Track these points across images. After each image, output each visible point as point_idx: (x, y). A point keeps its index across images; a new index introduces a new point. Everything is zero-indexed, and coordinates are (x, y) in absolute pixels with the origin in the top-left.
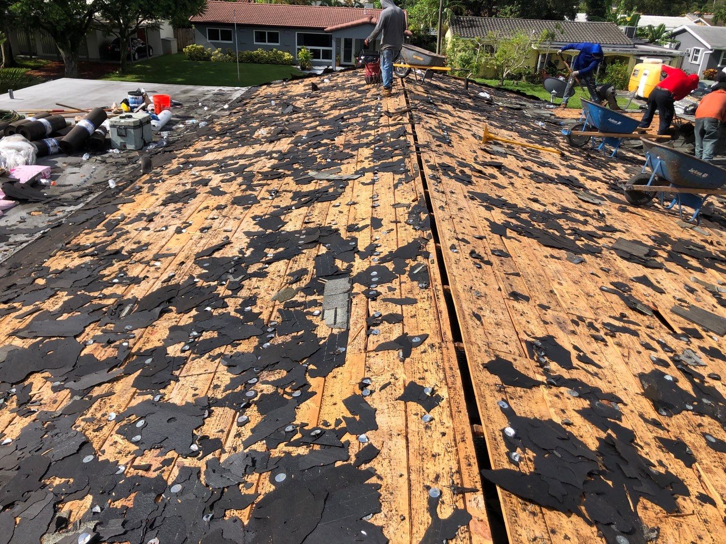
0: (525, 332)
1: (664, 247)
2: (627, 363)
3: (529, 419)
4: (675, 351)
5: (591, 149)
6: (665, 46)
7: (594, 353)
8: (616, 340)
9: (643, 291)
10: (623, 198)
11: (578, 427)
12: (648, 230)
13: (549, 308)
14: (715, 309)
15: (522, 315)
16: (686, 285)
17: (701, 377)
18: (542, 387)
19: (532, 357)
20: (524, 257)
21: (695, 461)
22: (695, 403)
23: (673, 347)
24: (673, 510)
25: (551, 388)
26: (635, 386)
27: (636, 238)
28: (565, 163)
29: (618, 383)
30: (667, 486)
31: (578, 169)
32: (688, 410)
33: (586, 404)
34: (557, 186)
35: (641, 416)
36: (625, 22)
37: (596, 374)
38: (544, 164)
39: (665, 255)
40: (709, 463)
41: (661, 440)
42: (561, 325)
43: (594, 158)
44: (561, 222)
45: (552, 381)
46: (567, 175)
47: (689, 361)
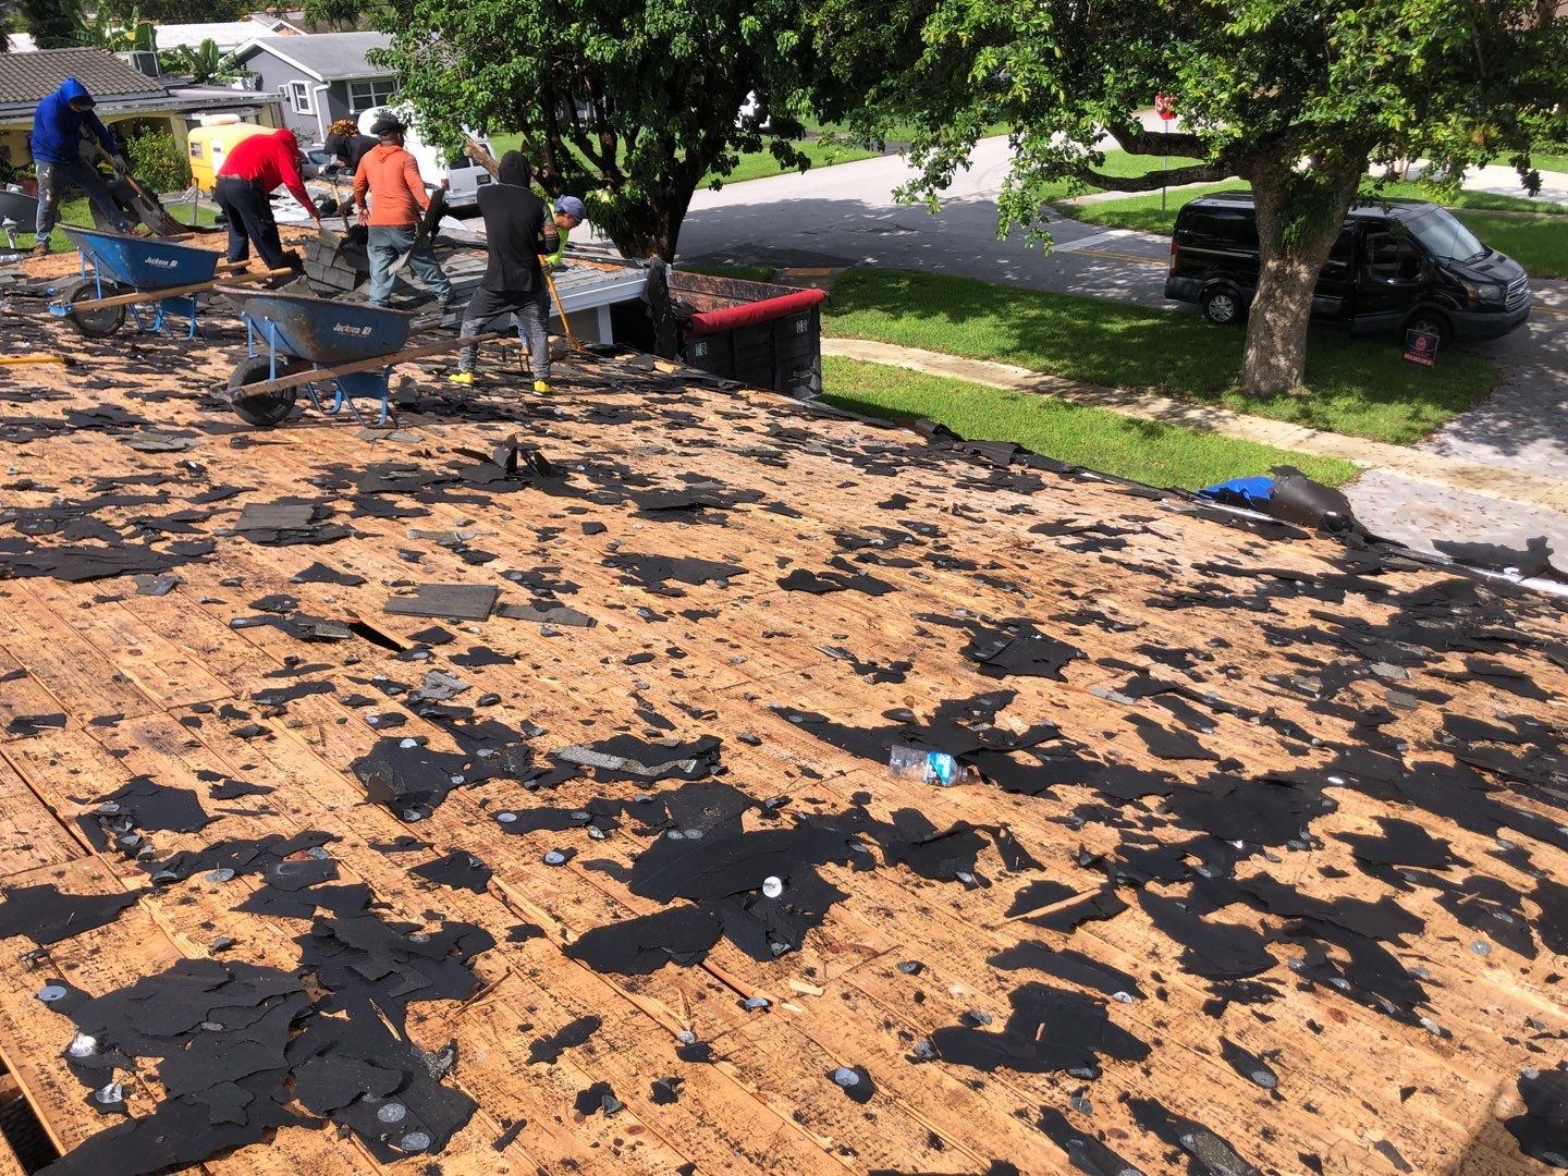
0: (71, 798)
1: (342, 491)
2: (323, 755)
3: (129, 988)
4: (410, 687)
5: (140, 333)
6: (234, 86)
7: (248, 767)
8: (288, 718)
9: (321, 596)
10: (233, 418)
11: (250, 940)
12: (303, 469)
13: (121, 717)
14: (462, 575)
15: (53, 763)
16: (402, 551)
17: (466, 713)
18: (145, 901)
19: (102, 847)
20: (28, 626)
21: (490, 873)
22: (468, 767)
23: (404, 681)
24: (471, 988)
25: (166, 891)
26: (349, 791)
27: (284, 493)
28: (83, 380)
29: (313, 804)
30: (450, 953)
31: (119, 385)
32: (457, 787)
33: (255, 882)
34: (74, 437)
35: (375, 845)
36: (128, 44)
37: (264, 809)
38: (27, 396)
39: (349, 507)
40: (514, 864)
41: (420, 870)
42: (158, 741)
43: (152, 350)
44: (104, 514)
45: (167, 874)
46: (95, 405)
47: (437, 694)
